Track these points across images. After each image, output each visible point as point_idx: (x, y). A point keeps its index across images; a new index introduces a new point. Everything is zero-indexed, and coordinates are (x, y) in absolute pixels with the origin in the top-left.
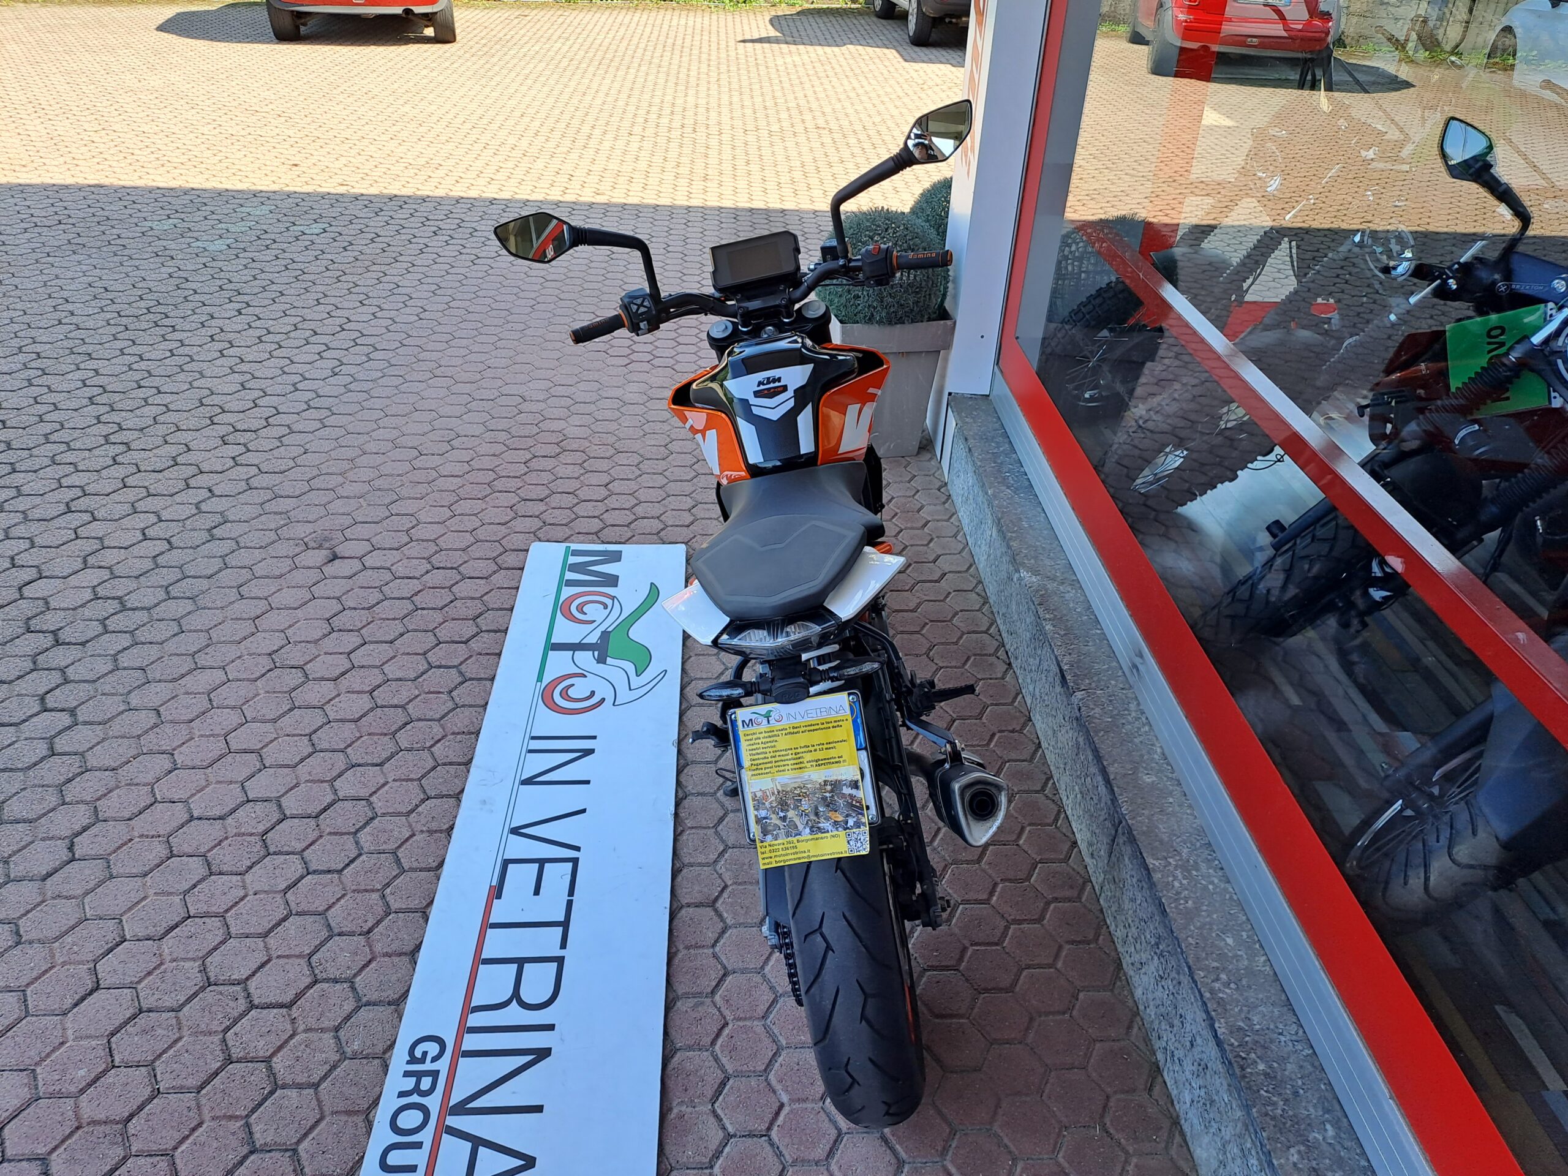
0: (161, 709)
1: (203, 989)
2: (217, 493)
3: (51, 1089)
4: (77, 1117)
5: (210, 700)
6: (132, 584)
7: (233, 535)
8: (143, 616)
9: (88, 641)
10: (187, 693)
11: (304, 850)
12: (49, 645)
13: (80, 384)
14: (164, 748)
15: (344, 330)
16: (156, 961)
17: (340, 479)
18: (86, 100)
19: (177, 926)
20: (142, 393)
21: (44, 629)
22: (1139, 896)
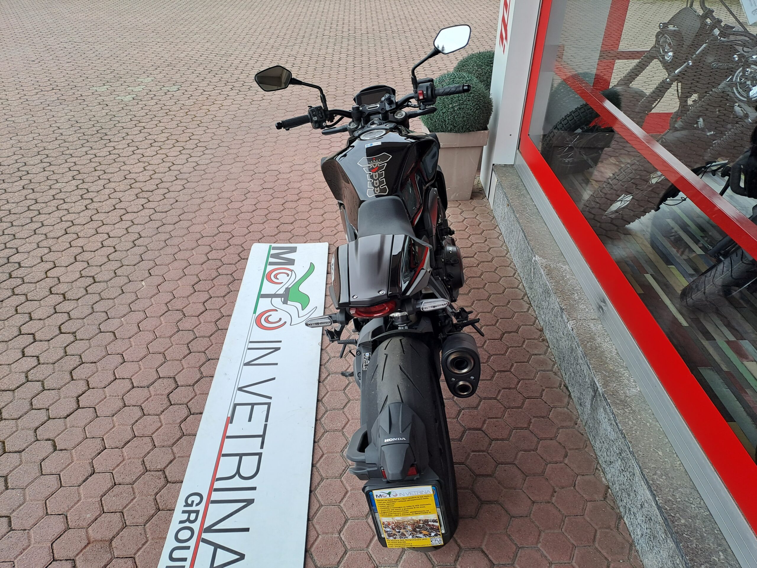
0: (116, 332)
1: (143, 474)
2: (135, 223)
3: (74, 524)
4: (88, 539)
5: (139, 327)
6: (98, 269)
7: (145, 244)
8: (103, 285)
9: (79, 299)
10: (127, 323)
11: (188, 403)
12: (61, 300)
13: (67, 170)
15: (191, 139)
16: (121, 459)
17: (194, 215)
18: (61, 27)
19: (129, 442)
20: (97, 173)
21: (59, 292)
22: (609, 428)
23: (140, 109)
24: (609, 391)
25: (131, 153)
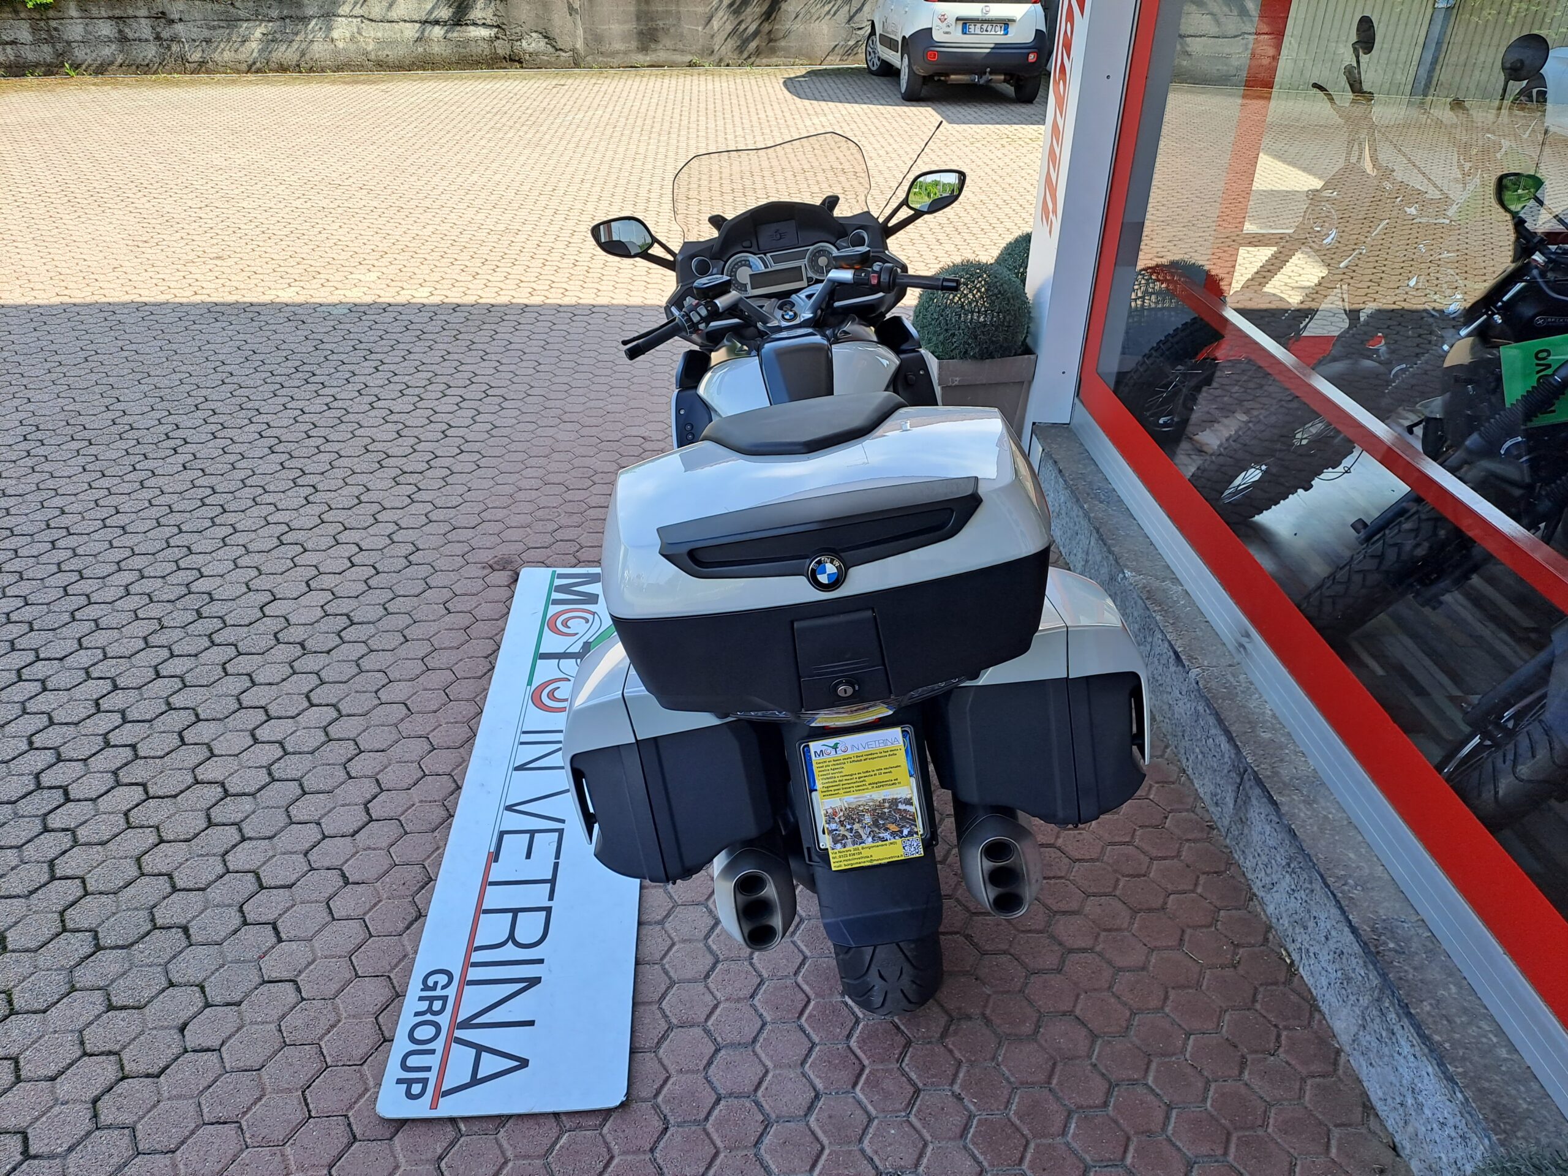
0: (408, 703)
2: (403, 526)
7: (427, 561)
9: (331, 650)
10: (426, 690)
12: (299, 653)
13: (257, 436)
14: (420, 733)
15: (473, 383)
17: (505, 513)
21: (292, 640)
22: (1268, 828)
23: (367, 329)
24: (1264, 771)
25: (368, 407)
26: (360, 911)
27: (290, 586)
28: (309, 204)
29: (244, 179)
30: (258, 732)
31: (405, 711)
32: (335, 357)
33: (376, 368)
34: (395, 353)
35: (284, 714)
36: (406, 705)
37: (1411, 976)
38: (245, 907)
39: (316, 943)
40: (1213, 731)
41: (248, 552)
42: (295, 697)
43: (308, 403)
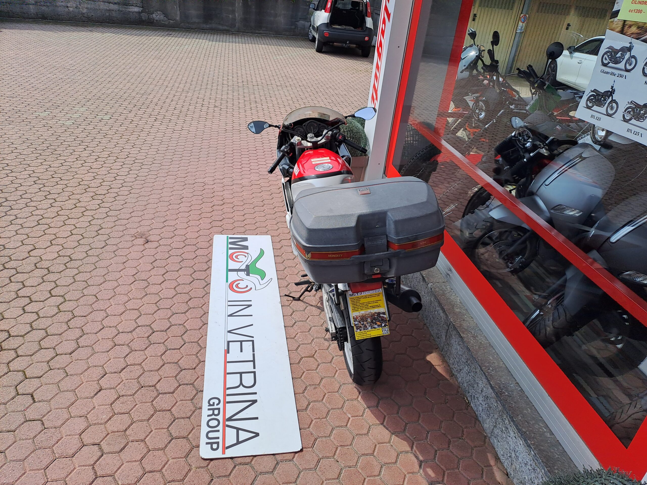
14: (102, 309)
15: (128, 157)
16: (120, 380)
17: (142, 213)
19: (124, 368)
20: (55, 180)
21: (43, 267)
22: (458, 347)
23: (81, 132)
24: (457, 324)
25: (80, 166)
26: (73, 388)
27: (43, 243)
28: (55, 76)
29: (25, 63)
30: (25, 308)
31: (95, 299)
32: (66, 143)
33: (84, 149)
34: (93, 143)
35: (38, 300)
36: (96, 296)
37: (514, 406)
38: (18, 387)
39: (52, 402)
40: (437, 308)
41: (23, 227)
42: (44, 293)
43: (52, 163)
